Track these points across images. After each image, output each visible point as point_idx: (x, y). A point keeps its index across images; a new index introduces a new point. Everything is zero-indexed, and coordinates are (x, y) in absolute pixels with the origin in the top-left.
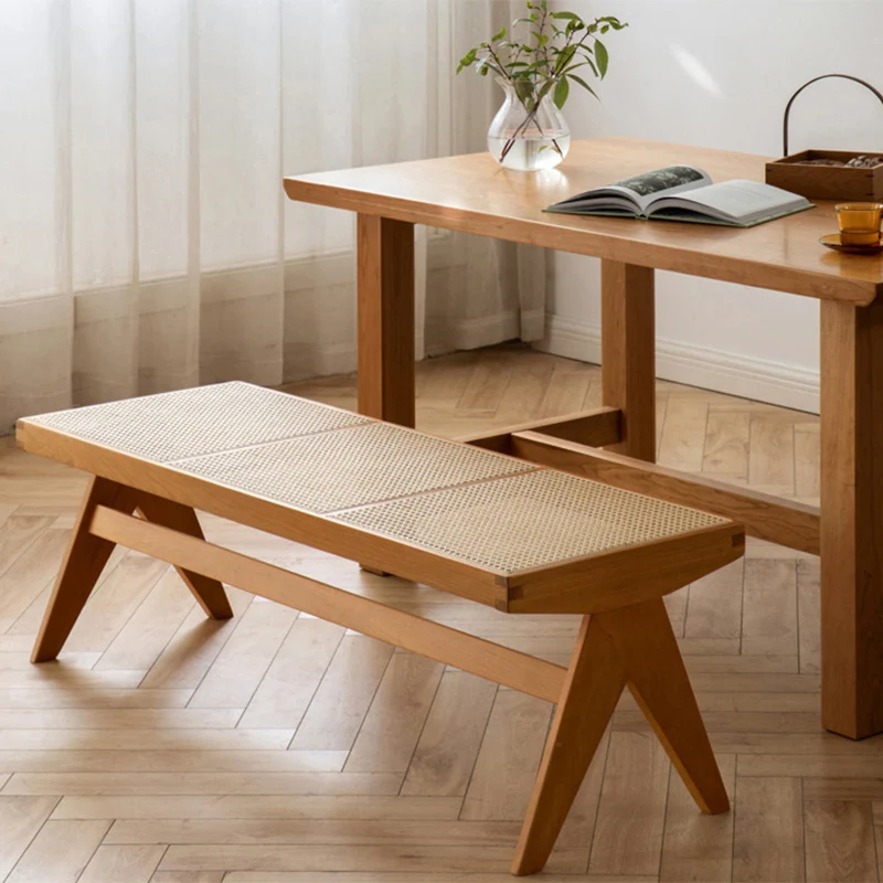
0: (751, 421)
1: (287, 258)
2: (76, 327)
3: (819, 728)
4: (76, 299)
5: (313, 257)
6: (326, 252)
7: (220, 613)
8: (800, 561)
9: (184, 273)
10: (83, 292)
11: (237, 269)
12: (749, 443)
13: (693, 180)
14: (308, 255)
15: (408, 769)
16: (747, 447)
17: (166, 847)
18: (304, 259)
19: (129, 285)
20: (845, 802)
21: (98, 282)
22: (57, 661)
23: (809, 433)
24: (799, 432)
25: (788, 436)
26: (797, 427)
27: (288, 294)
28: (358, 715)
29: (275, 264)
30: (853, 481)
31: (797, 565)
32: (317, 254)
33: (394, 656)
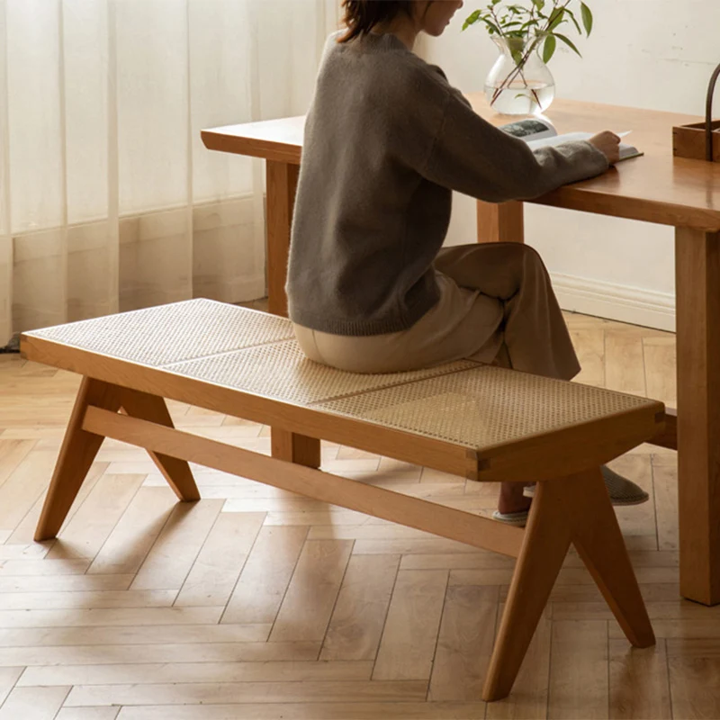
0: (605, 337)
1: (195, 202)
2: (15, 264)
3: (678, 597)
4: (14, 240)
5: (219, 201)
6: (230, 196)
7: (189, 496)
8: (654, 455)
9: (106, 216)
10: (22, 233)
11: (154, 212)
12: (604, 356)
13: (538, 131)
14: (213, 199)
15: (325, 638)
16: (603, 359)
17: (118, 708)
18: (210, 203)
19: (61, 227)
20: (704, 659)
21: (34, 225)
22: (57, 539)
23: (655, 346)
24: (646, 345)
25: (638, 349)
26: (645, 341)
27: (196, 233)
28: (278, 593)
29: (185, 207)
30: (705, 383)
31: (652, 459)
32: (222, 198)
33: (307, 542)
